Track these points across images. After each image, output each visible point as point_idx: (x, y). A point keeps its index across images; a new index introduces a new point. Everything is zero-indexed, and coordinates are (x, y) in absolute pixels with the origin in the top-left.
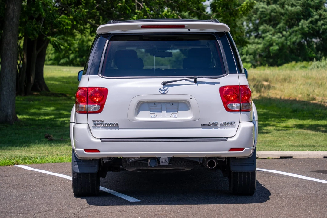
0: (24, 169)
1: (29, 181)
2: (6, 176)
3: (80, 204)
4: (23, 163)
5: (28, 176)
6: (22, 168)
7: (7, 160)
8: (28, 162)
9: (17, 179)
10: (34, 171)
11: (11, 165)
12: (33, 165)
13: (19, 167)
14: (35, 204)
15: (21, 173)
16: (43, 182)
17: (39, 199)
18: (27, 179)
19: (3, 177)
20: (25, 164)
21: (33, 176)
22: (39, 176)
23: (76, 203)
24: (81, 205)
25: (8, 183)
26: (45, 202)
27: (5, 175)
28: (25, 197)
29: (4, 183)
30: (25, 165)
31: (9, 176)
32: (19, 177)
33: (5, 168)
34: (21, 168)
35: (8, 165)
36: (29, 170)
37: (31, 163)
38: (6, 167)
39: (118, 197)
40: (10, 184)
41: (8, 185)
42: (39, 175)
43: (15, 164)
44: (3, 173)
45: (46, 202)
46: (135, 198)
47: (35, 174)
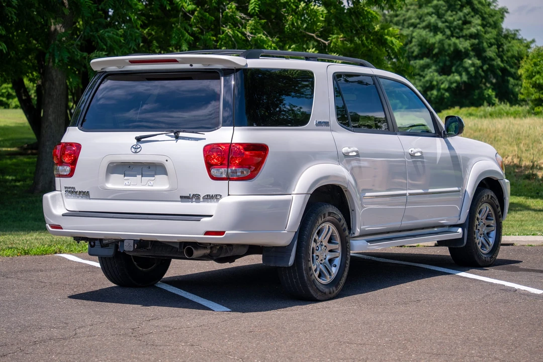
0: (69, 260)
1: (73, 279)
2: (41, 271)
3: (143, 314)
4: (68, 250)
5: (72, 271)
6: (66, 259)
7: (46, 246)
8: (75, 249)
9: (56, 275)
10: (81, 263)
11: (51, 254)
12: (82, 255)
13: (61, 257)
14: (78, 314)
15: (63, 267)
16: (93, 281)
17: (85, 306)
18: (70, 275)
19: (38, 271)
20: (71, 252)
21: (79, 270)
22: (88, 272)
23: (137, 313)
24: (144, 316)
25: (42, 280)
26: (93, 311)
27: (41, 268)
28: (65, 303)
29: (37, 281)
30: (71, 254)
31: (46, 271)
32: (59, 272)
33: (42, 258)
34: (64, 258)
35: (46, 254)
36: (75, 262)
37: (80, 251)
38: (43, 256)
39: (198, 303)
40: (45, 283)
41: (43, 284)
42: (88, 270)
43: (56, 253)
44: (38, 266)
45: (95, 311)
46: (223, 305)
47: (82, 268)
